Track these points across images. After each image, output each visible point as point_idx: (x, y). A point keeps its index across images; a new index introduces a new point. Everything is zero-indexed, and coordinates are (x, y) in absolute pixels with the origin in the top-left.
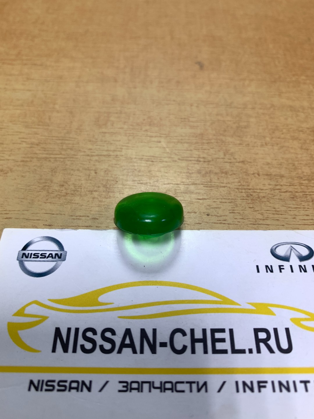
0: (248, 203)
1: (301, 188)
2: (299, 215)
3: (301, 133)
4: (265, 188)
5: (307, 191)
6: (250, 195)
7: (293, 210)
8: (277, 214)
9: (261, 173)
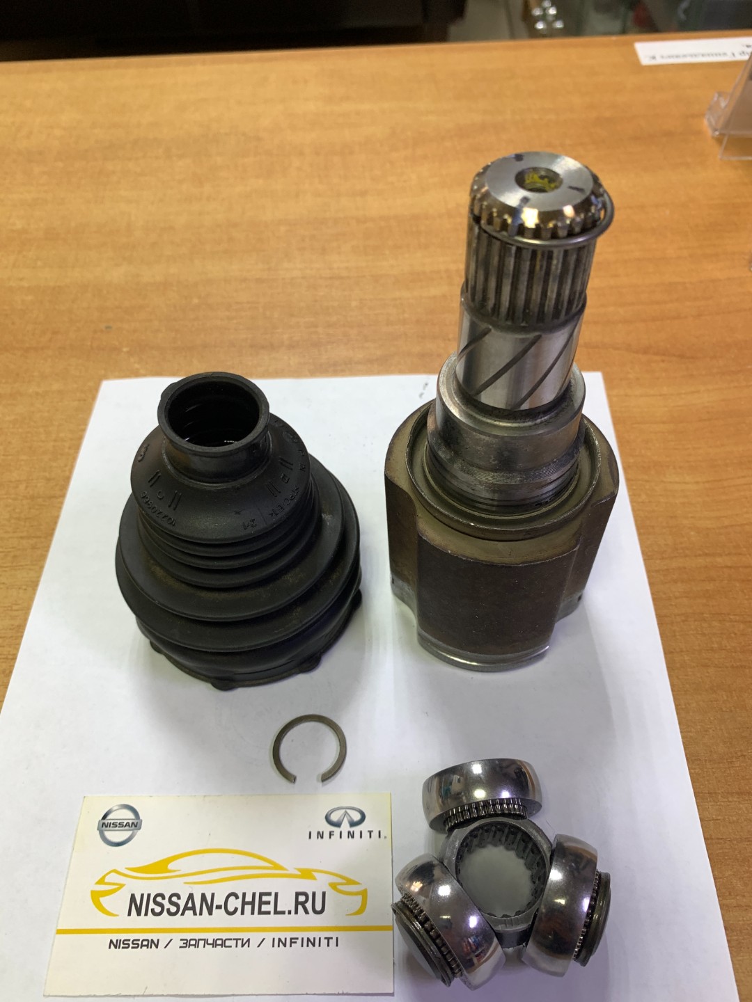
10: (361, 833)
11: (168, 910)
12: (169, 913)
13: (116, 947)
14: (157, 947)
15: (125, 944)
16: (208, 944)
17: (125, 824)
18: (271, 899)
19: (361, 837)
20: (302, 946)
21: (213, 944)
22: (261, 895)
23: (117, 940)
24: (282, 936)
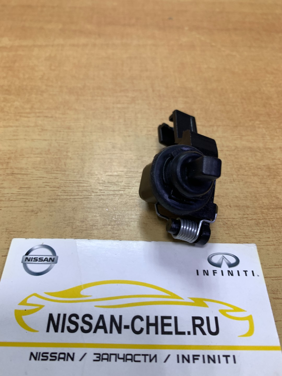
0: (225, 230)
1: (263, 216)
2: (263, 238)
3: (259, 169)
4: (236, 217)
5: (267, 218)
6: (225, 223)
7: (258, 234)
8: (247, 238)
9: (232, 205)
10: (238, 271)
11: (82, 328)
12: (83, 330)
13: (35, 359)
14: (72, 359)
15: (44, 357)
16: (119, 358)
17: (44, 259)
18: (172, 321)
19: (239, 275)
20: (204, 362)
21: (123, 359)
22: (163, 318)
23: (37, 353)
24: (186, 353)
